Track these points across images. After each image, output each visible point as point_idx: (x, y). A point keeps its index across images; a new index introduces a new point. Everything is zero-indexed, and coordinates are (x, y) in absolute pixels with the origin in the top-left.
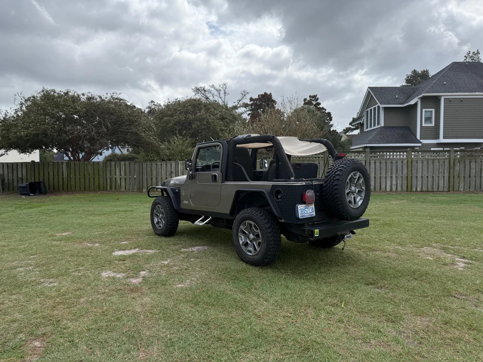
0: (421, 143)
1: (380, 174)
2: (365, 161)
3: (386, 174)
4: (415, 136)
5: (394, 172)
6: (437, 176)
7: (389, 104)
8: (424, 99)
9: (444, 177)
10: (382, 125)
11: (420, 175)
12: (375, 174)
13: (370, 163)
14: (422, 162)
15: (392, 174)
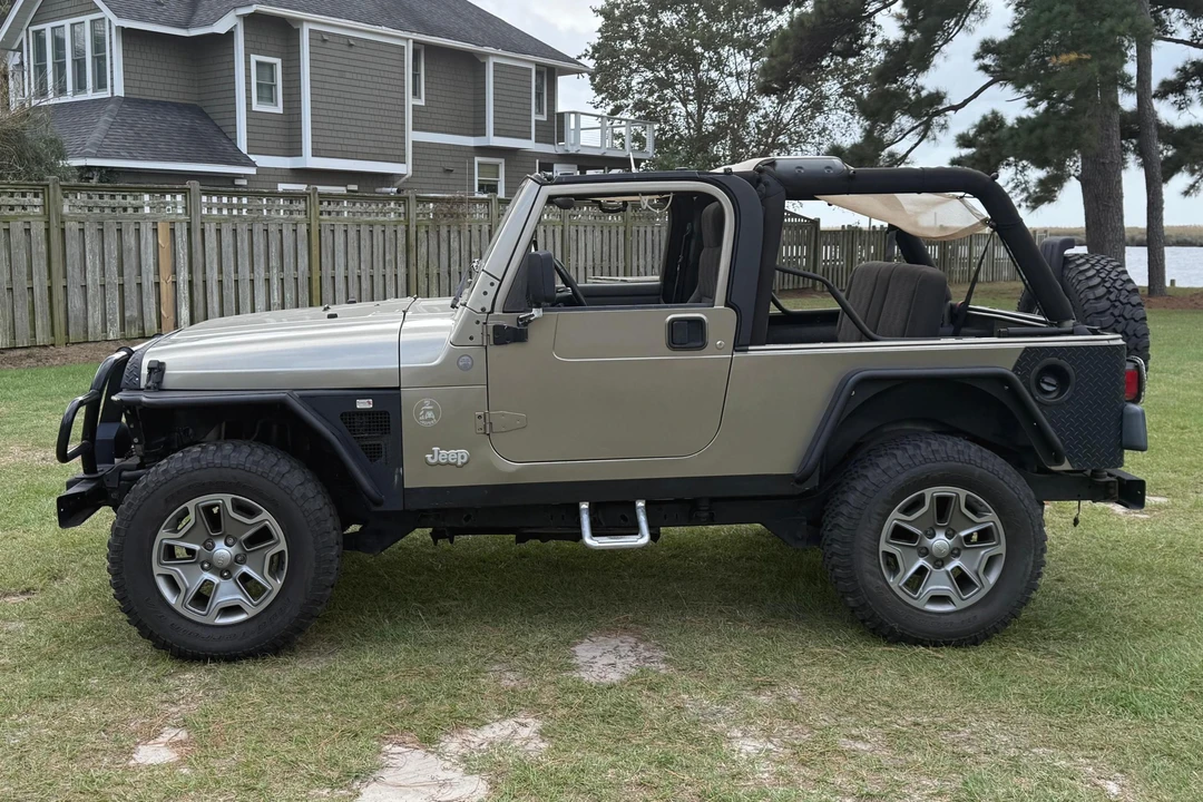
0: (253, 164)
1: (236, 272)
2: (189, 223)
3: (252, 271)
4: (233, 141)
5: (274, 262)
6: (381, 273)
7: (142, 19)
8: (252, 21)
9: (396, 275)
10: (120, 91)
11: (340, 272)
12: (221, 271)
13: (203, 230)
14: (346, 231)
15: (268, 269)
